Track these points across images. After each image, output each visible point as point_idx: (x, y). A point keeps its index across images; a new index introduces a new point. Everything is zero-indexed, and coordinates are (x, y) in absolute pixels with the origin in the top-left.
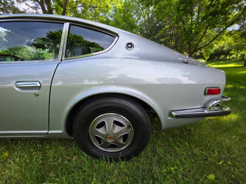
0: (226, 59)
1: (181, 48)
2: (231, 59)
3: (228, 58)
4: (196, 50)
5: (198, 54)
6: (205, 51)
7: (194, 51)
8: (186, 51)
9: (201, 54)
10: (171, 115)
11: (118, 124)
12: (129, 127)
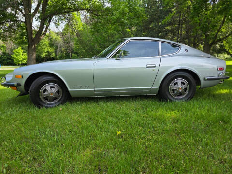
1: (195, 39)
4: (214, 43)
5: (218, 46)
6: (227, 42)
7: (212, 44)
8: (201, 43)
9: (222, 46)
10: (204, 79)
11: (183, 83)
12: (187, 85)
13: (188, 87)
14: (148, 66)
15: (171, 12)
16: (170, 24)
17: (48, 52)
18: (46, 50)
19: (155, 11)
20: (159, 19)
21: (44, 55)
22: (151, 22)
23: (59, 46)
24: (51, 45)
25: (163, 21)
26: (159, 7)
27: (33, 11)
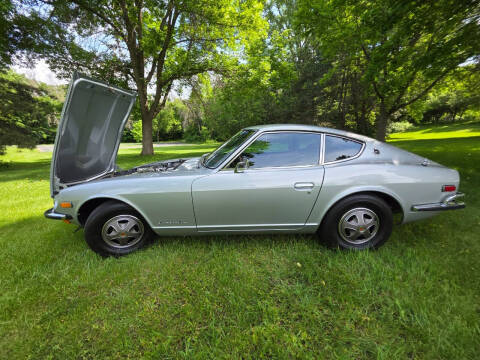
0: (454, 121)
2: (463, 121)
3: (457, 117)
6: (412, 109)
10: (412, 209)
11: (366, 216)
12: (375, 219)
13: (377, 224)
14: (298, 185)
15: (332, 67)
16: (329, 84)
17: (174, 125)
18: (171, 122)
19: (308, 66)
20: (315, 77)
21: (169, 128)
22: (303, 82)
23: (186, 118)
24: (177, 116)
25: (321, 81)
26: (314, 60)
27: (146, 76)
